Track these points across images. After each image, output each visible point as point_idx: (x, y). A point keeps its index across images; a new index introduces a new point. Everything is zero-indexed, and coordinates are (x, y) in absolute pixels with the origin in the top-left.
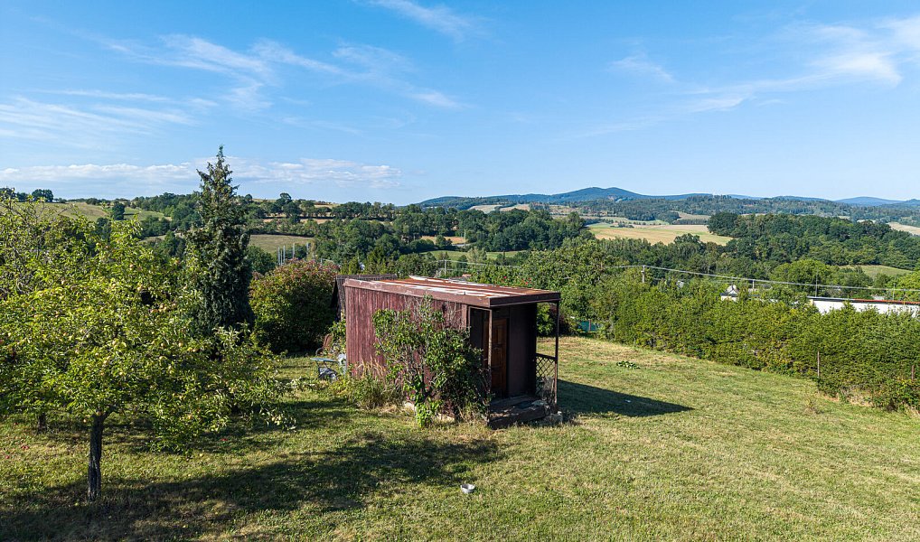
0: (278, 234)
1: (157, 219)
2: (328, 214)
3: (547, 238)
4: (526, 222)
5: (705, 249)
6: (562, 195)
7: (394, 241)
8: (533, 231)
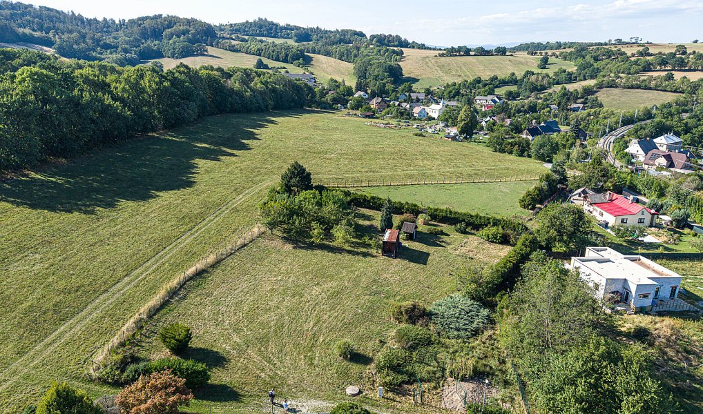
0: (649, 89)
1: (565, 71)
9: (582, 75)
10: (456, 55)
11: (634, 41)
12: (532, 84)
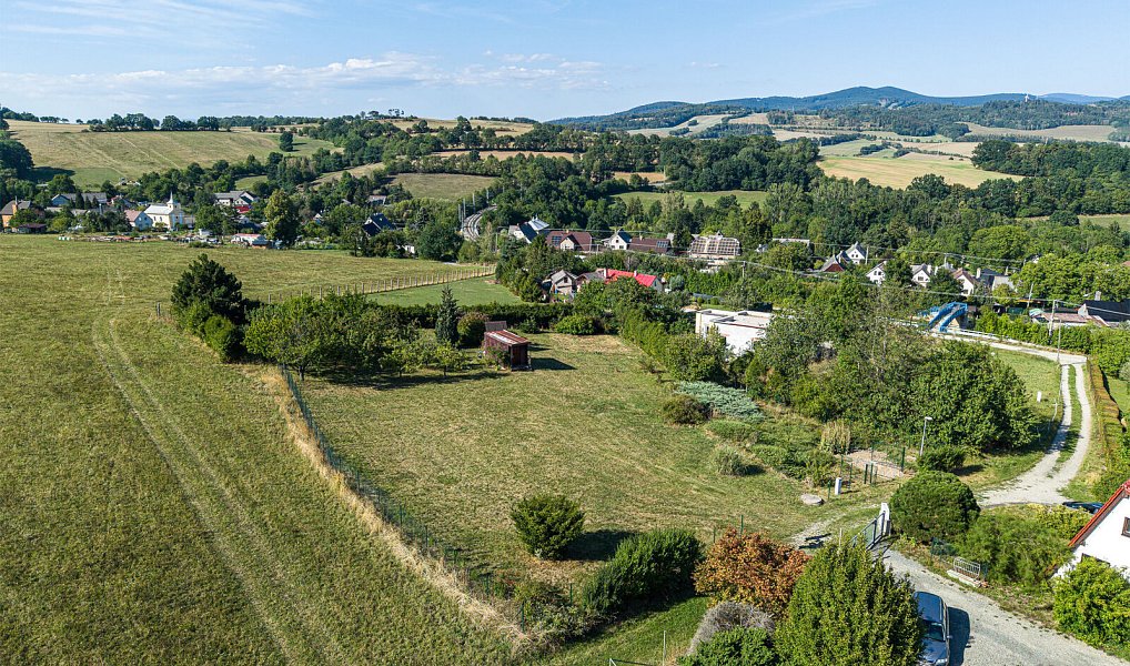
0: (457, 173)
1: (328, 153)
2: (511, 145)
3: (764, 175)
4: (742, 153)
5: (949, 193)
6: (815, 98)
7: (581, 184)
8: (748, 166)
9: (356, 158)
10: (127, 130)
11: (394, 114)
12: (294, 171)
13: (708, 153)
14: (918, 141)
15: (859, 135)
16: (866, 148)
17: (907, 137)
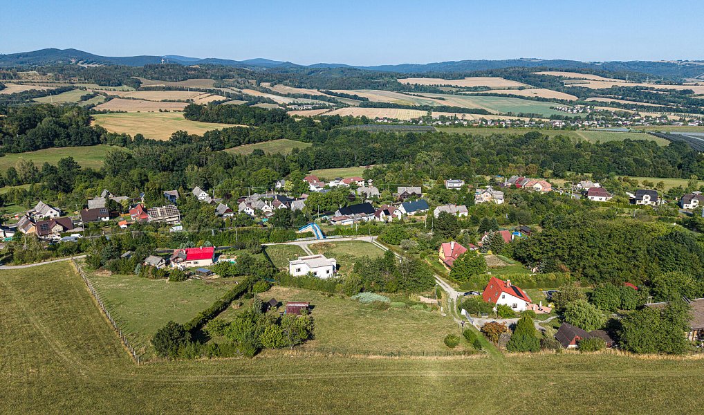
3: (68, 136)
4: (46, 122)
5: (192, 140)
8: (56, 131)
13: (17, 123)
14: (115, 90)
15: (74, 87)
16: (84, 97)
17: (107, 87)
